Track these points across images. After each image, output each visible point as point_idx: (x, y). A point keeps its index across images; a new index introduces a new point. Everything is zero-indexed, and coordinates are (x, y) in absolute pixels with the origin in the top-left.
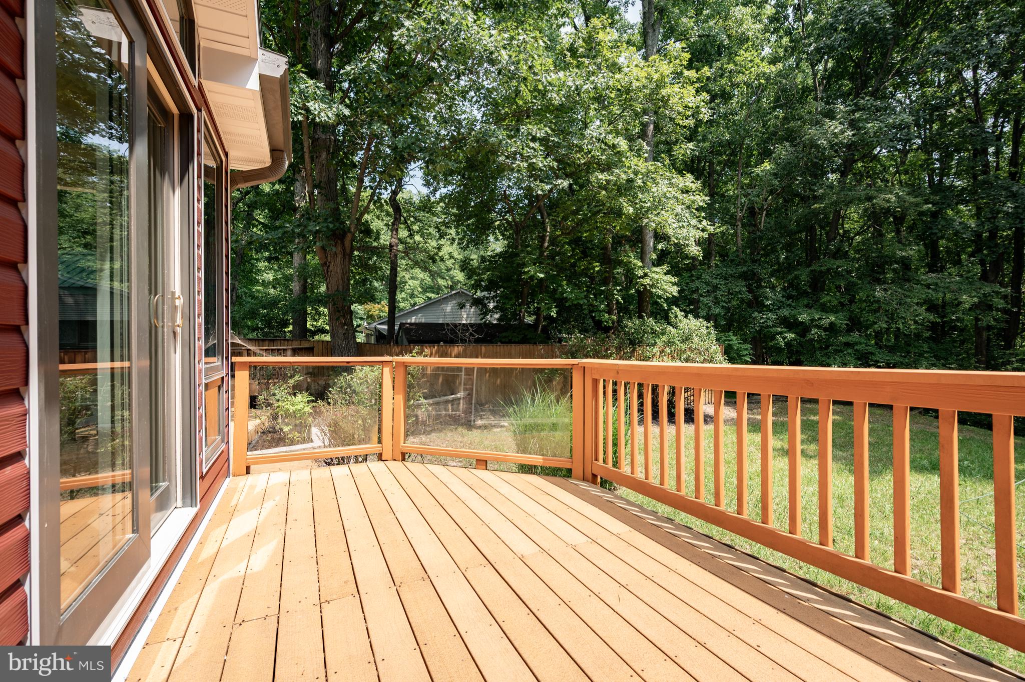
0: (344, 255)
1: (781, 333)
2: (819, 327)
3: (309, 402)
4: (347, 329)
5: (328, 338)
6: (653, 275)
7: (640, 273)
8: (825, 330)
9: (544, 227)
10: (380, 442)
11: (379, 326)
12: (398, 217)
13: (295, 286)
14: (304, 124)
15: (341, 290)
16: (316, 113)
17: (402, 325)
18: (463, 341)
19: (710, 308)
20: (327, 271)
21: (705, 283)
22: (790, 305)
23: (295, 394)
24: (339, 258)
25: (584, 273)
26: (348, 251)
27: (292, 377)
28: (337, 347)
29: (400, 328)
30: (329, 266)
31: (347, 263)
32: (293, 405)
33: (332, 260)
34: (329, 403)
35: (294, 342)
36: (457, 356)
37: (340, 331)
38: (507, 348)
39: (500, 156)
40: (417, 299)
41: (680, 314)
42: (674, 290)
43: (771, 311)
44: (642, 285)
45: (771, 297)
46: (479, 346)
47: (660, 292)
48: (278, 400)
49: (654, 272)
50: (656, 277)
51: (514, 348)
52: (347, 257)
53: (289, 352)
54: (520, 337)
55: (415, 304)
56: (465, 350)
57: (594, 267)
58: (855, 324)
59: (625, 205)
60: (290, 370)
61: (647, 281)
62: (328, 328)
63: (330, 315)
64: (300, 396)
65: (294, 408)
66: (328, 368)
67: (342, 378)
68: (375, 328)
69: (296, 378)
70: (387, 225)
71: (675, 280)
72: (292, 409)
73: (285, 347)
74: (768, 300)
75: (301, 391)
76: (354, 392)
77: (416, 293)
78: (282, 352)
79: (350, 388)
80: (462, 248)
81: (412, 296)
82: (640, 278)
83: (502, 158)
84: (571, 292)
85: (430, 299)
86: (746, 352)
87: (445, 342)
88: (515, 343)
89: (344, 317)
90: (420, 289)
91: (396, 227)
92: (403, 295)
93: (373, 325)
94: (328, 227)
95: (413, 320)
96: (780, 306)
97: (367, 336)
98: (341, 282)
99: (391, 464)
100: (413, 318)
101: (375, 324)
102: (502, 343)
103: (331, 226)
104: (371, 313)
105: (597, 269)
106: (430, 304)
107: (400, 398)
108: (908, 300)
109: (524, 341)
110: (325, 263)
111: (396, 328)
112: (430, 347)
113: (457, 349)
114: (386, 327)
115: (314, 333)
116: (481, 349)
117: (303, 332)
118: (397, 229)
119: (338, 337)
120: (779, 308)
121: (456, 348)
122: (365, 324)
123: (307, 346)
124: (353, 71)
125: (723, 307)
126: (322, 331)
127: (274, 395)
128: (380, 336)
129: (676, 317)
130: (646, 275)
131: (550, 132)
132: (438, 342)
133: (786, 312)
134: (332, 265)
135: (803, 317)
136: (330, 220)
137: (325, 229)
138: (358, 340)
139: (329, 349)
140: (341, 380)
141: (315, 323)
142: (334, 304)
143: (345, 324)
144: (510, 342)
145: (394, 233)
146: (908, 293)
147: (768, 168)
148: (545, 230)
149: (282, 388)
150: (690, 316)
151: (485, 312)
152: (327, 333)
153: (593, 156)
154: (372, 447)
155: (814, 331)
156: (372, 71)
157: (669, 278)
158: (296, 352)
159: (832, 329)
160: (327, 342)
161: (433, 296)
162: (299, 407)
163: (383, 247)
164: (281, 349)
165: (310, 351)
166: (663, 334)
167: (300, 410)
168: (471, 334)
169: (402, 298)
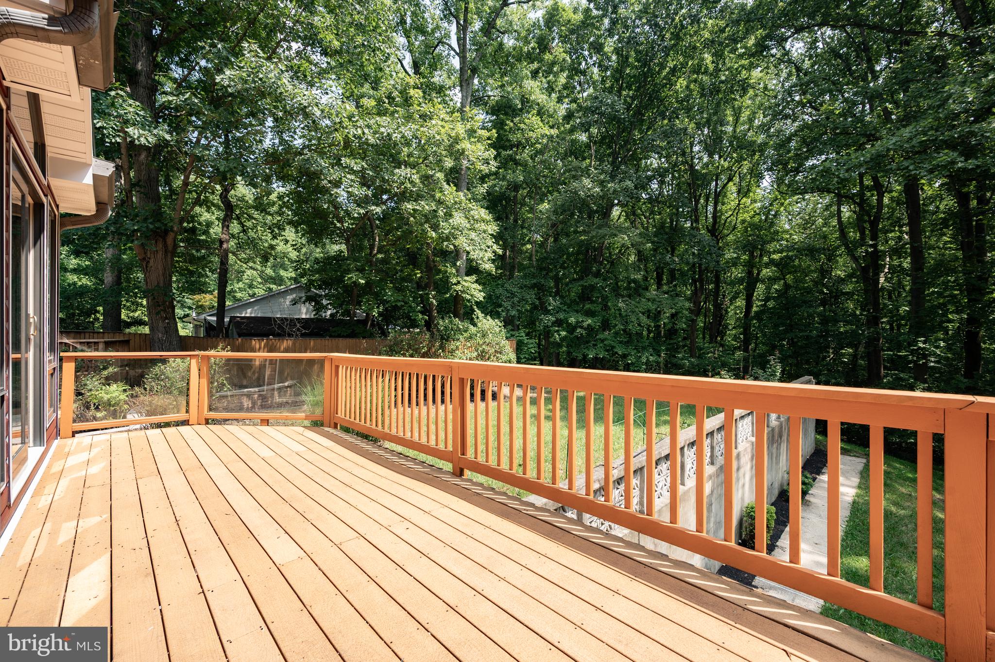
0: (166, 252)
1: (558, 331)
2: (582, 327)
3: (125, 391)
4: (168, 323)
5: (146, 330)
6: (464, 283)
7: (454, 280)
8: (585, 329)
9: (373, 237)
10: (187, 412)
11: (209, 318)
12: (229, 213)
13: (108, 277)
14: (123, 146)
15: (161, 285)
16: (136, 137)
17: (232, 318)
18: (290, 335)
19: (508, 310)
20: (147, 267)
21: (506, 290)
22: (565, 311)
23: (109, 385)
24: (160, 255)
25: (408, 279)
26: (170, 248)
27: (105, 368)
28: (157, 340)
29: (230, 321)
30: (149, 262)
31: (169, 259)
32: (107, 394)
33: (152, 256)
34: (145, 389)
35: (106, 335)
36: (286, 350)
37: (161, 324)
38: (335, 341)
39: (323, 180)
40: (256, 290)
41: (481, 315)
42: (480, 296)
43: (551, 314)
44: (455, 291)
45: (553, 303)
46: (308, 339)
47: (468, 297)
48: (91, 390)
49: (465, 281)
50: (466, 284)
51: (342, 342)
52: (169, 254)
53: (101, 346)
54: (349, 332)
55: (253, 296)
56: (294, 344)
57: (416, 275)
58: (606, 325)
59: (429, 229)
60: (102, 362)
61: (459, 288)
62: (146, 319)
63: (149, 307)
64: (115, 386)
65: (109, 396)
66: (146, 360)
67: (157, 368)
68: (205, 319)
69: (111, 370)
70: (218, 219)
71: (480, 288)
72: (106, 397)
73: (96, 340)
74: (550, 306)
75: (116, 381)
76: (167, 377)
77: (254, 283)
78: (93, 345)
79: (164, 375)
80: (295, 249)
81: (251, 286)
82: (453, 285)
83: (325, 182)
84: (391, 296)
85: (270, 289)
86: (532, 346)
87: (274, 336)
88: (343, 337)
89: (165, 311)
90: (259, 280)
91: (227, 223)
92: (241, 285)
93: (202, 317)
94: (147, 227)
95: (248, 313)
96: (558, 310)
97: (196, 327)
98: (162, 278)
99: (197, 427)
100: (249, 311)
101: (204, 315)
102: (331, 336)
103: (151, 226)
104: (200, 303)
105: (418, 275)
106: (271, 296)
107: (204, 382)
108: (637, 310)
109: (353, 335)
110: (144, 259)
111: (227, 320)
112: (259, 340)
113: (287, 343)
114: (215, 318)
115: (128, 325)
116: (310, 343)
117: (115, 324)
118: (228, 226)
119: (157, 330)
120: (558, 312)
121: (285, 341)
122: (194, 315)
123: (122, 339)
124: (175, 101)
125: (518, 310)
126: (139, 322)
127: (85, 385)
128: (209, 327)
129: (478, 318)
130: (459, 282)
131: (366, 166)
132: (266, 335)
133: (561, 316)
134: (152, 261)
135: (572, 320)
136: (151, 220)
137: (144, 229)
138: (182, 332)
139: (147, 343)
140: (157, 369)
141: (131, 314)
142: (154, 298)
143: (166, 318)
144: (339, 336)
145: (225, 229)
146: (637, 305)
147: (547, 207)
148: (374, 240)
149: (94, 379)
150: (489, 317)
151: (319, 307)
152: (146, 325)
153: (405, 187)
154: (182, 416)
155: (579, 330)
156: (195, 104)
157: (476, 286)
158: (108, 346)
159: (590, 328)
160: (146, 335)
161: (274, 287)
162: (114, 395)
163: (213, 241)
164: (91, 343)
165: (125, 345)
166: (466, 331)
167: (114, 398)
168: (298, 329)
169: (239, 288)
